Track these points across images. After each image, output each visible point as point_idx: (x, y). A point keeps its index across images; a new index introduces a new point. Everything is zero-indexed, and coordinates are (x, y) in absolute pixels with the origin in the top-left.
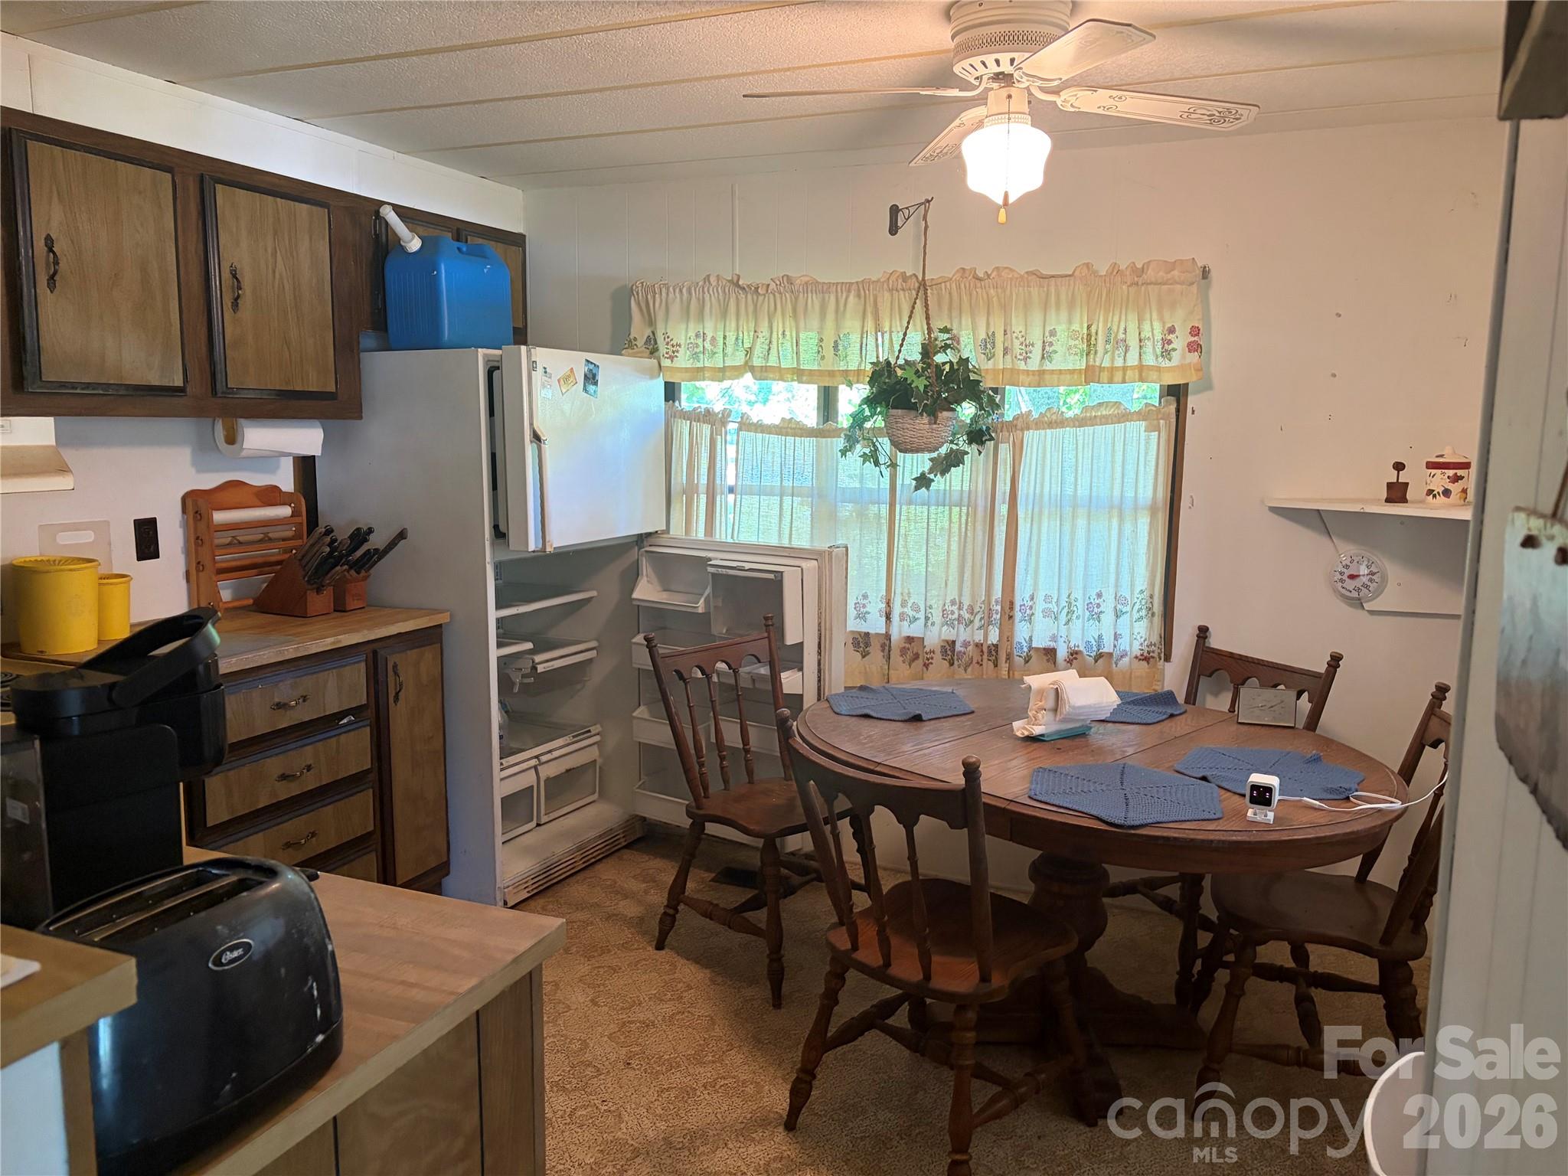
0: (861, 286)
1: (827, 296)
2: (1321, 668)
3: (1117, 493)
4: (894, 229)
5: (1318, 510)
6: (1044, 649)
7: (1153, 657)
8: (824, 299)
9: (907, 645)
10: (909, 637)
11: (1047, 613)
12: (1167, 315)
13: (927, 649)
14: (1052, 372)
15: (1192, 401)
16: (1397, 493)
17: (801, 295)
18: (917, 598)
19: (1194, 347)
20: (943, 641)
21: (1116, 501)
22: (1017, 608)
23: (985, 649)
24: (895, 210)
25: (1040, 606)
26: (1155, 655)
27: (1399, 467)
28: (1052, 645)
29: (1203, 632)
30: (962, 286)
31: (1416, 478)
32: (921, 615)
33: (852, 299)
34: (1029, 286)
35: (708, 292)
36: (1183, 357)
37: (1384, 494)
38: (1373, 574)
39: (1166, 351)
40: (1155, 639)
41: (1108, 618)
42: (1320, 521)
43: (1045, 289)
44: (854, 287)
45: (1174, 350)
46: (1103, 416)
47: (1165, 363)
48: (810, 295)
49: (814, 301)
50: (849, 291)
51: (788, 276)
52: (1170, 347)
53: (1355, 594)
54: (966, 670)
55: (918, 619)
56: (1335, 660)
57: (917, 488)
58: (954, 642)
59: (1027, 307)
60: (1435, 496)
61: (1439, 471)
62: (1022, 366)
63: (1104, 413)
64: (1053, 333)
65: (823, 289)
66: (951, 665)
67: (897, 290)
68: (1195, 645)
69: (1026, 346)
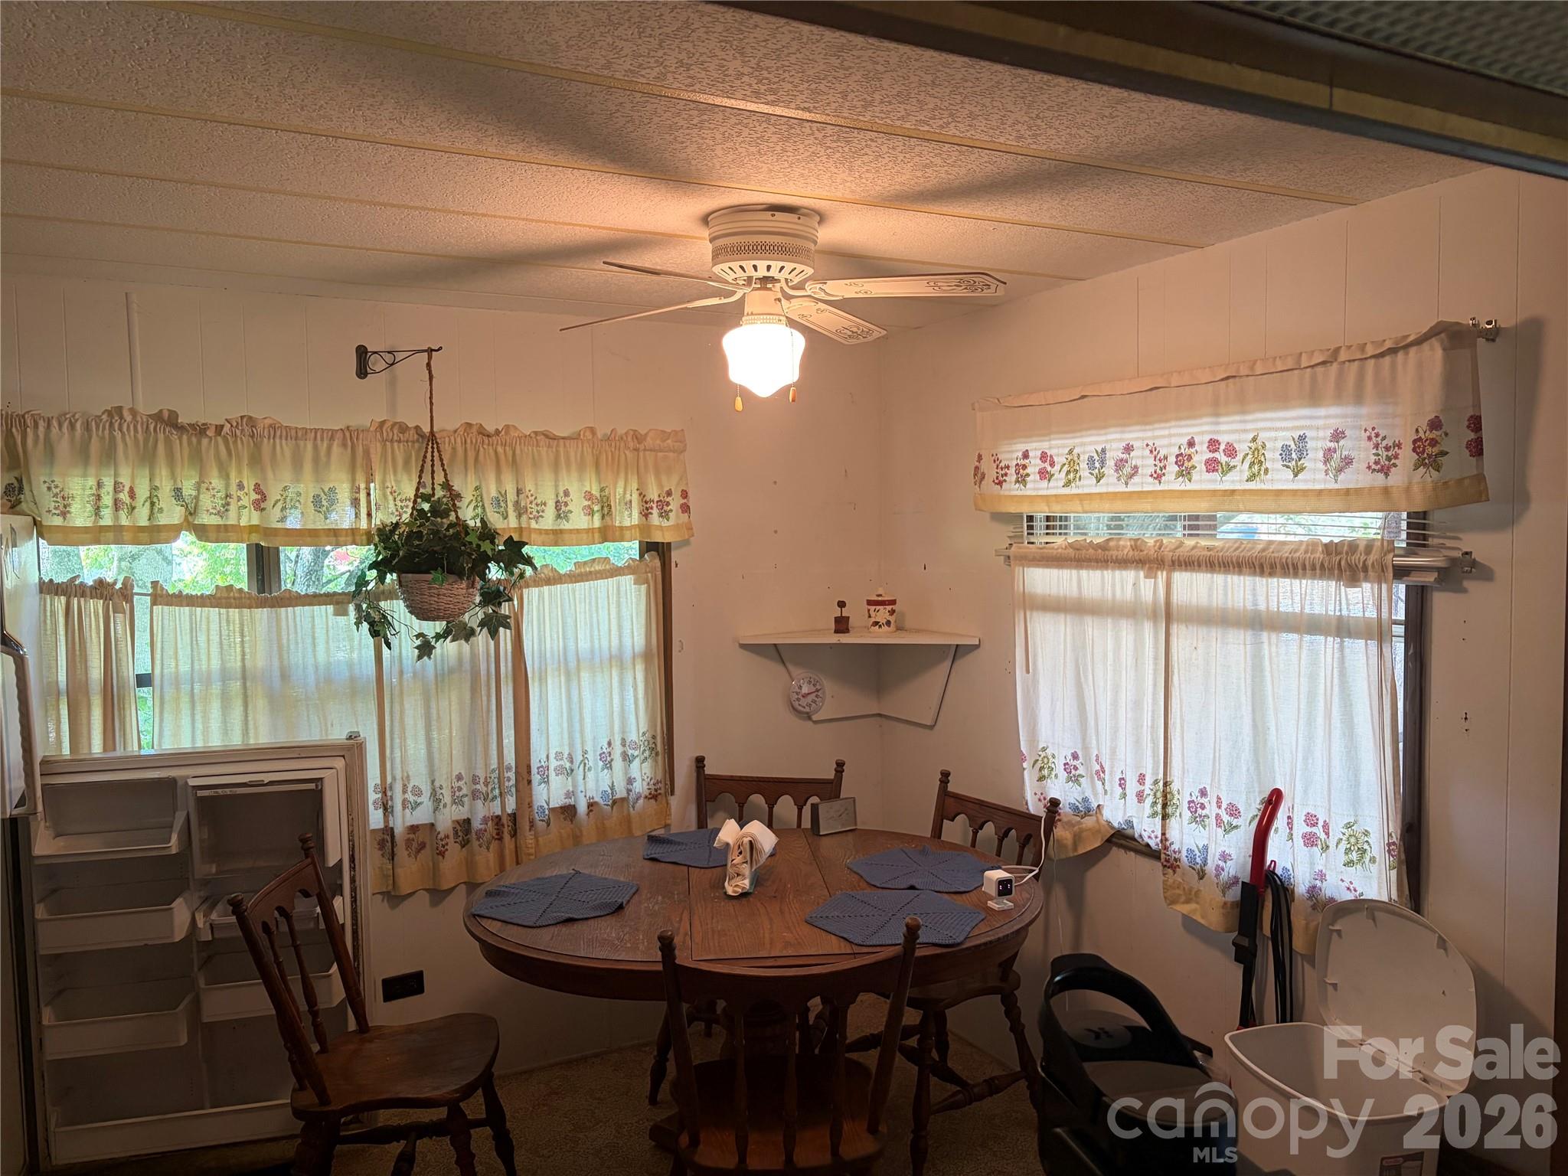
0: (348, 434)
1: (302, 443)
2: (830, 775)
3: (615, 642)
4: (362, 372)
5: (775, 645)
6: (561, 807)
7: (660, 794)
8: (297, 446)
9: (412, 836)
10: (412, 826)
11: (560, 771)
12: (664, 478)
13: (442, 835)
14: (571, 531)
15: (675, 556)
16: (842, 625)
17: (265, 440)
18: (420, 780)
19: (685, 508)
20: (453, 821)
21: (614, 651)
22: (534, 770)
23: (505, 820)
24: (362, 353)
25: (553, 764)
26: (662, 791)
27: (842, 604)
28: (568, 801)
29: (700, 761)
30: (469, 441)
31: (856, 613)
32: (425, 798)
33: (336, 449)
34: (538, 445)
35: (120, 429)
36: (677, 516)
37: (833, 626)
38: (817, 691)
39: (665, 511)
40: (659, 777)
41: (618, 764)
42: (777, 653)
43: (554, 450)
44: (339, 435)
45: (671, 511)
46: (599, 572)
47: (665, 523)
48: (278, 441)
49: (286, 448)
50: (332, 438)
51: (250, 418)
52: (669, 508)
53: (807, 709)
54: (488, 848)
55: (421, 803)
56: (840, 766)
57: (420, 657)
58: (468, 821)
59: (536, 465)
60: (880, 626)
61: (881, 607)
62: (533, 525)
63: (597, 568)
64: (566, 493)
65: (296, 435)
66: (463, 847)
67: (392, 441)
68: (695, 774)
69: (537, 505)
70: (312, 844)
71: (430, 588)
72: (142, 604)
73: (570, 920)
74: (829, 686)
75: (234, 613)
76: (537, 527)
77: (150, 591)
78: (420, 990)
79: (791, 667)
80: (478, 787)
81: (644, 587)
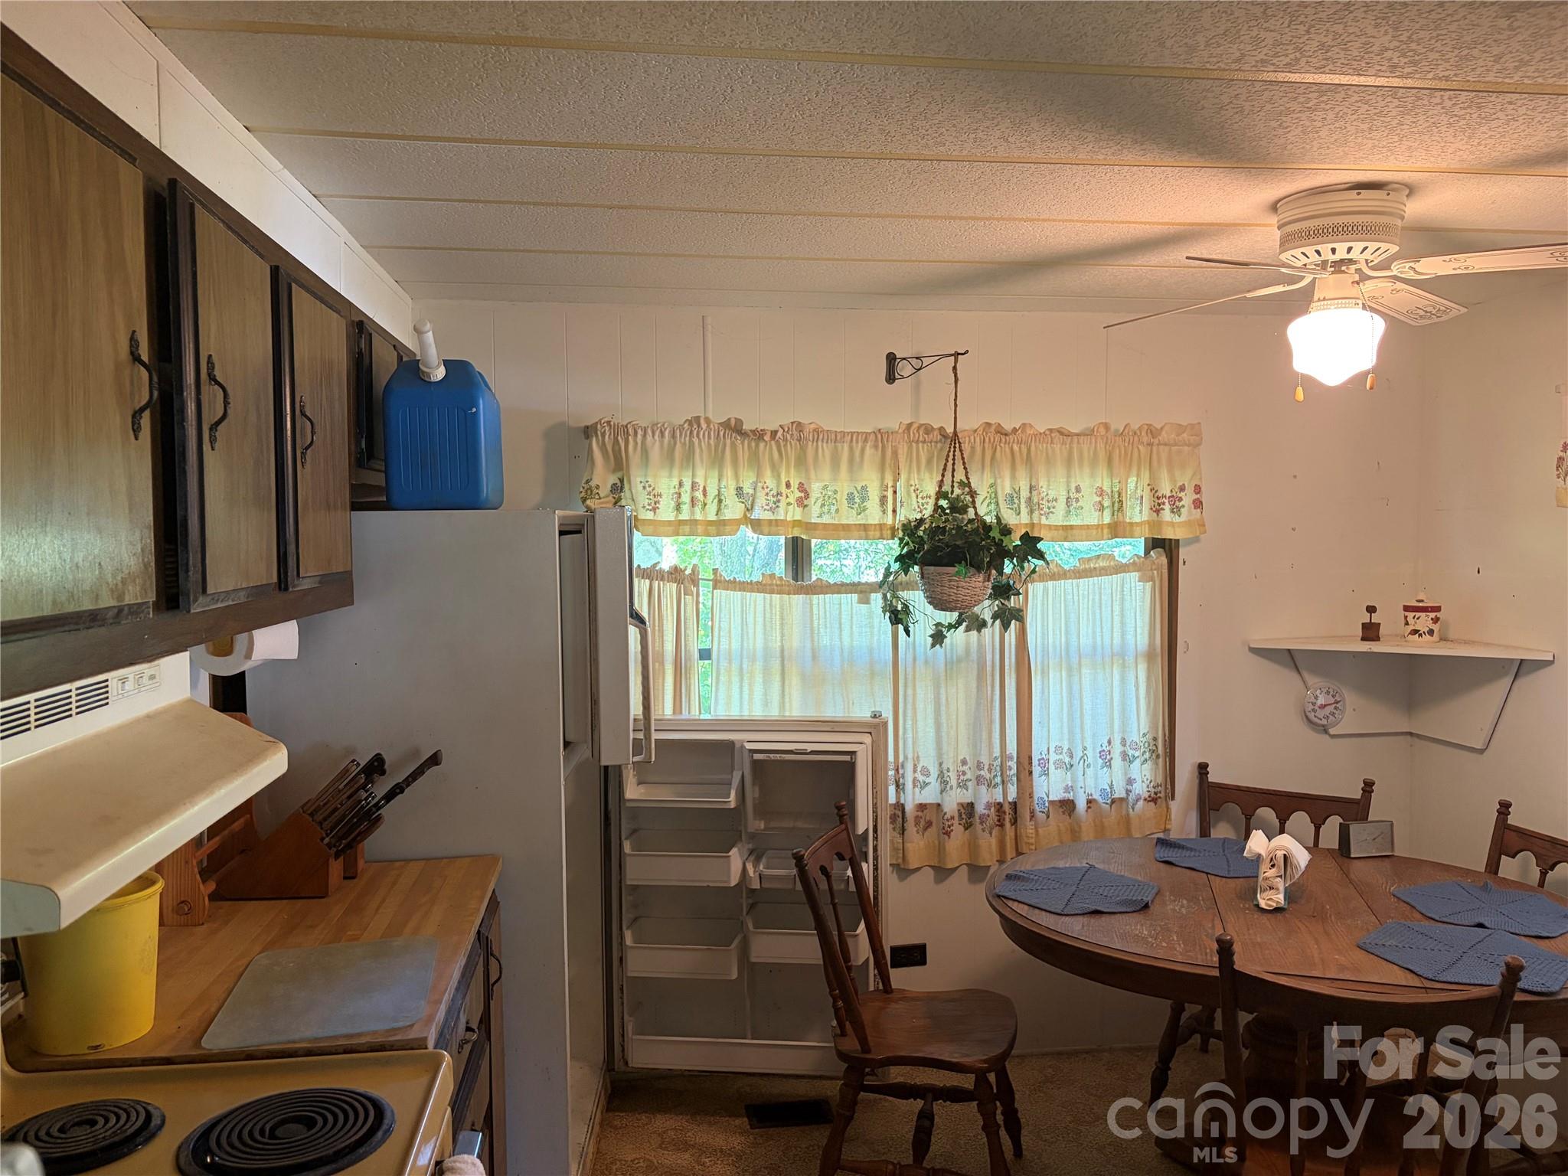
0: (879, 436)
1: (839, 445)
2: (1357, 795)
3: (1117, 640)
4: (891, 378)
5: (1289, 650)
6: (1060, 801)
7: (1160, 797)
8: (836, 447)
9: (920, 814)
10: (921, 804)
11: (1059, 764)
12: (1177, 473)
13: (948, 816)
14: (1081, 527)
15: (1183, 553)
16: (1370, 632)
17: (810, 443)
18: (929, 761)
19: (1198, 504)
20: (958, 804)
21: (1116, 649)
22: (1035, 762)
23: (1007, 808)
24: (891, 359)
25: (1053, 757)
26: (1162, 795)
27: (1371, 610)
28: (1067, 796)
29: (1203, 768)
30: (987, 440)
31: (1389, 619)
32: (932, 779)
33: (869, 451)
34: (1052, 442)
35: (698, 436)
36: (1189, 511)
37: (1359, 632)
38: (1337, 702)
39: (1177, 507)
40: (1160, 780)
41: (1117, 762)
42: (1290, 659)
43: (1068, 446)
44: (872, 437)
45: (1183, 506)
46: (1103, 568)
47: (1177, 519)
48: (820, 443)
49: (826, 450)
50: (866, 441)
51: (799, 423)
52: (1181, 504)
53: (1324, 722)
54: (991, 833)
55: (929, 783)
56: (1368, 786)
57: (933, 645)
58: (971, 805)
59: (1049, 461)
60: (1420, 635)
61: (1423, 615)
62: (1044, 521)
63: (1101, 564)
64: (1078, 490)
65: (836, 438)
66: (966, 829)
67: (917, 442)
68: (1197, 781)
69: (1048, 501)
70: (845, 813)
71: (950, 581)
72: (705, 588)
73: (1097, 913)
74: (1351, 699)
75: (776, 597)
76: (1047, 523)
77: (712, 577)
78: (922, 961)
79: (1305, 675)
80: (982, 773)
81: (1149, 585)
